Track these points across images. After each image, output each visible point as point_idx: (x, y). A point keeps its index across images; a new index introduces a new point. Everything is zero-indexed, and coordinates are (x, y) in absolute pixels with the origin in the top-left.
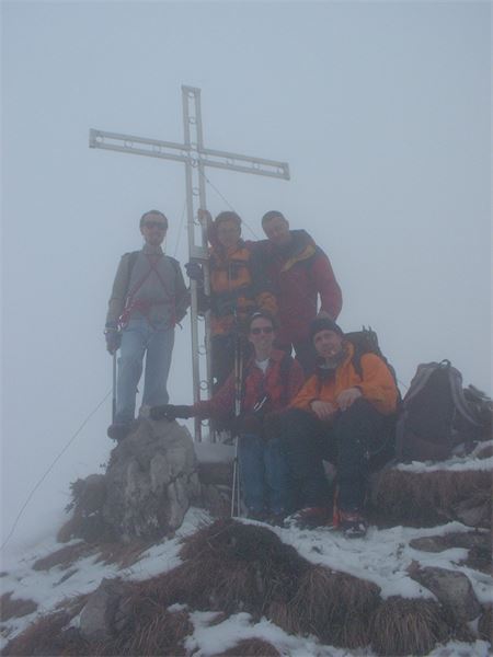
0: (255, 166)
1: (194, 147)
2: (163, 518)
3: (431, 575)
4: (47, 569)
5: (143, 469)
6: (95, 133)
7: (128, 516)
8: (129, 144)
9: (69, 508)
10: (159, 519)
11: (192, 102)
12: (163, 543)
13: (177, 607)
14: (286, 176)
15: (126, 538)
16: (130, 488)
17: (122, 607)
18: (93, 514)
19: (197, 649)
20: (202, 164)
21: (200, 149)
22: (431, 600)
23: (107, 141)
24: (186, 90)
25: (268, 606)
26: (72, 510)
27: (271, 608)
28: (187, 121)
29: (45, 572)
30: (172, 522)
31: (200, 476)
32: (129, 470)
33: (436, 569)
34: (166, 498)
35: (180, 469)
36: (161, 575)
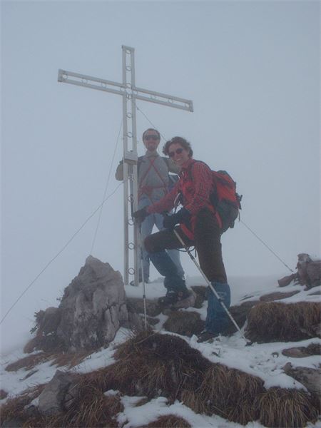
0: (170, 101)
1: (129, 86)
2: (101, 334)
3: (301, 372)
4: (16, 370)
5: (88, 299)
6: (62, 72)
7: (75, 332)
8: (85, 81)
9: (33, 330)
10: (98, 334)
11: (128, 56)
12: (100, 351)
13: (111, 392)
14: (191, 110)
15: (73, 349)
16: (78, 312)
17: (70, 391)
18: (50, 334)
19: (127, 422)
20: (134, 97)
21: (133, 88)
22: (302, 389)
23: (70, 78)
24: (125, 48)
25: (180, 392)
26: (35, 332)
27: (183, 394)
28: (125, 69)
29: (14, 372)
30: (107, 337)
31: (127, 306)
32: (77, 300)
33: (305, 368)
34: (103, 319)
35: (114, 300)
36: (100, 369)
